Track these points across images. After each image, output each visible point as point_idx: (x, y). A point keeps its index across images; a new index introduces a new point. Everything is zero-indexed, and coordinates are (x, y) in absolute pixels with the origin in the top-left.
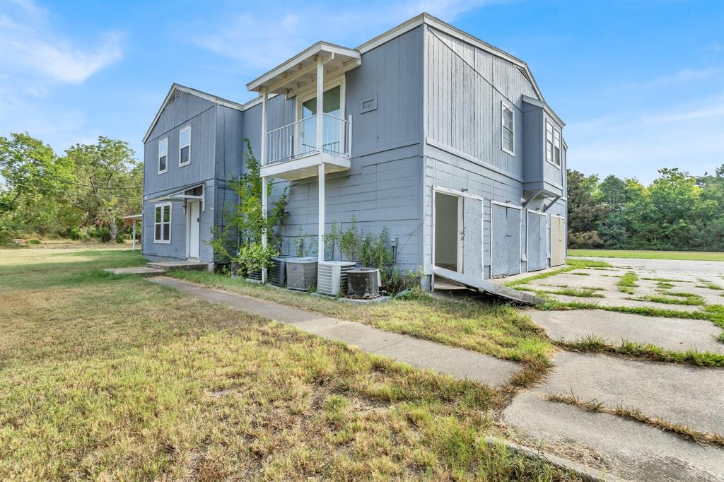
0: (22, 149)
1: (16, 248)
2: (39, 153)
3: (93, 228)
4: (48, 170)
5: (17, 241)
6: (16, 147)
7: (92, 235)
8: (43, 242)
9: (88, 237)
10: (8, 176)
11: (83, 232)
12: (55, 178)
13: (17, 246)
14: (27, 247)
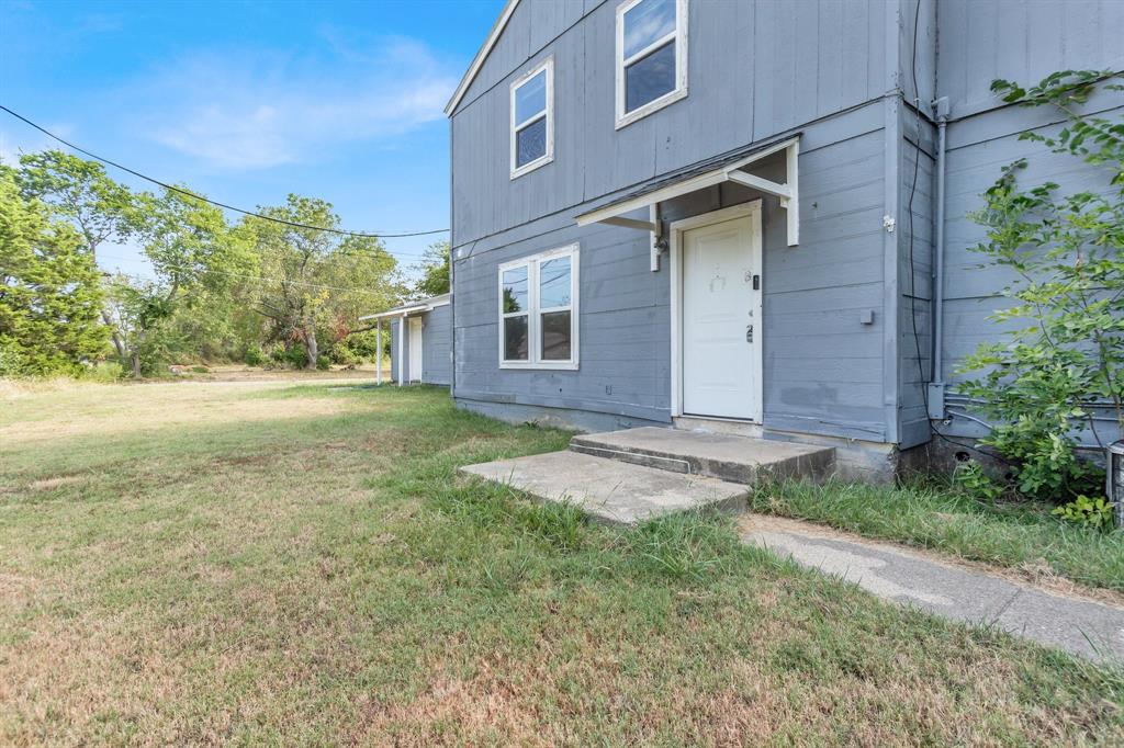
0: (176, 210)
1: (175, 381)
2: (202, 215)
3: (280, 346)
4: (218, 245)
5: (175, 368)
6: (168, 207)
7: (277, 358)
8: (210, 369)
9: (272, 361)
10: (154, 256)
11: (264, 354)
12: (229, 256)
13: (176, 378)
14: (191, 378)
